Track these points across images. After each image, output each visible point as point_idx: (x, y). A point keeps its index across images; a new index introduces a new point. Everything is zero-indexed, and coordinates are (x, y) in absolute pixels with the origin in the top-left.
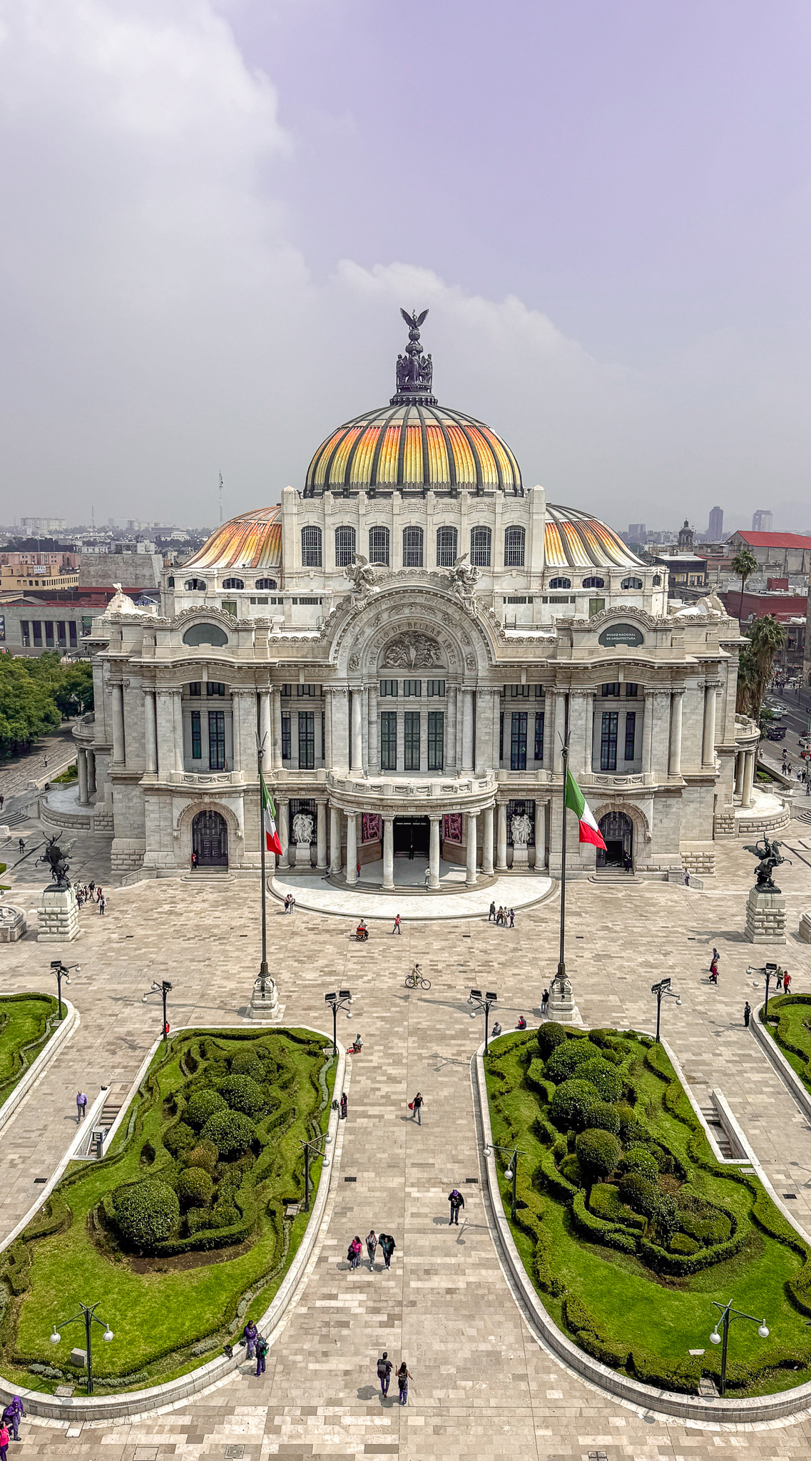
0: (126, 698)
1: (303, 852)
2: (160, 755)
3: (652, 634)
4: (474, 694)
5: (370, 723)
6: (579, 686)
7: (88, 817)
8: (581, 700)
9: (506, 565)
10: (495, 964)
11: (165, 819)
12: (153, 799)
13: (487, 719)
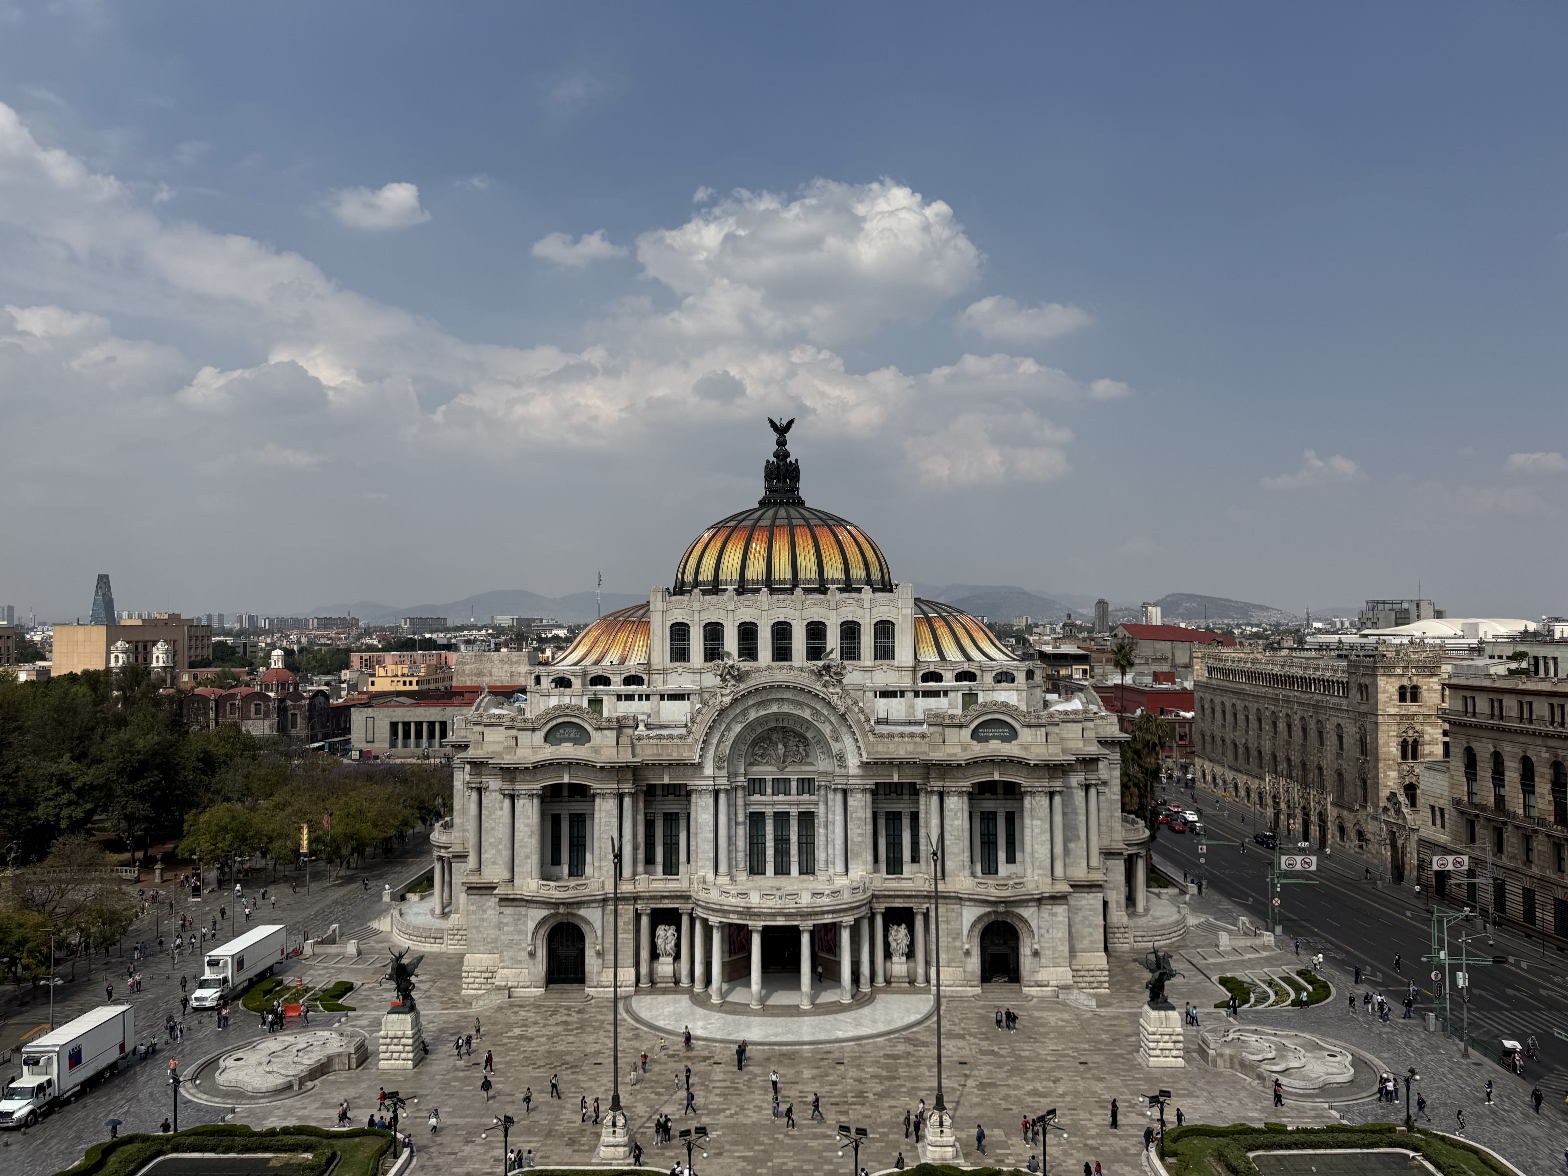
0: (484, 801)
1: (665, 967)
2: (516, 862)
3: (1025, 729)
4: (845, 792)
5: (737, 824)
6: (954, 784)
7: (441, 930)
8: (956, 798)
9: (876, 659)
10: (870, 1095)
11: (520, 932)
12: (508, 911)
13: (859, 819)
